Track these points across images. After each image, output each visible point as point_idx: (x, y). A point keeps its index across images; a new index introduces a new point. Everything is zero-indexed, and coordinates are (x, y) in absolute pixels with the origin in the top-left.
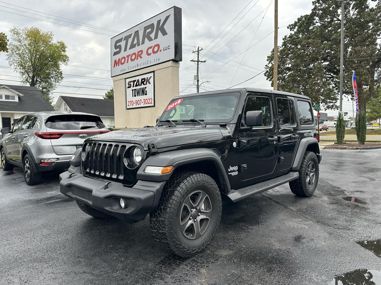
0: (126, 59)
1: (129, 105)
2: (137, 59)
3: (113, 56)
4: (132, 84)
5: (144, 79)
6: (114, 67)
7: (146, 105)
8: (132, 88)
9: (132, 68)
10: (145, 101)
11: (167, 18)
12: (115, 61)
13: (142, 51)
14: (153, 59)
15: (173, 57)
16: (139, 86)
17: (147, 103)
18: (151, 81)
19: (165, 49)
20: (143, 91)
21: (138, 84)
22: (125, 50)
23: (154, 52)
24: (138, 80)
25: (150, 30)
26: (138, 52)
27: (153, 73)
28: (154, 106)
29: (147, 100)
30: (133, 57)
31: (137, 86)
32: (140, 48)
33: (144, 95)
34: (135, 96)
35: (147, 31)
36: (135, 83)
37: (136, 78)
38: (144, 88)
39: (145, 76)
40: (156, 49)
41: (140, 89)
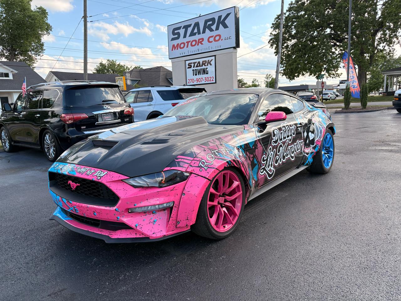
0: (186, 44)
1: (190, 82)
2: (198, 45)
3: (171, 41)
4: (192, 65)
5: (206, 61)
6: (172, 50)
7: (207, 82)
8: (192, 68)
9: (192, 52)
10: (206, 79)
11: (228, 15)
12: (174, 46)
13: (203, 39)
14: (214, 46)
15: (234, 45)
16: (200, 66)
17: (208, 80)
18: (213, 62)
19: (226, 39)
20: (204, 71)
21: (199, 65)
22: (185, 37)
23: (215, 40)
24: (199, 62)
25: (211, 22)
26: (199, 40)
27: (214, 57)
28: (216, 83)
29: (208, 78)
30: (194, 43)
31: (198, 67)
32: (201, 36)
33: (205, 74)
34: (195, 75)
35: (208, 23)
36: (196, 64)
37: (197, 61)
38: (205, 68)
39: (207, 59)
40: (217, 38)
41: (201, 69)
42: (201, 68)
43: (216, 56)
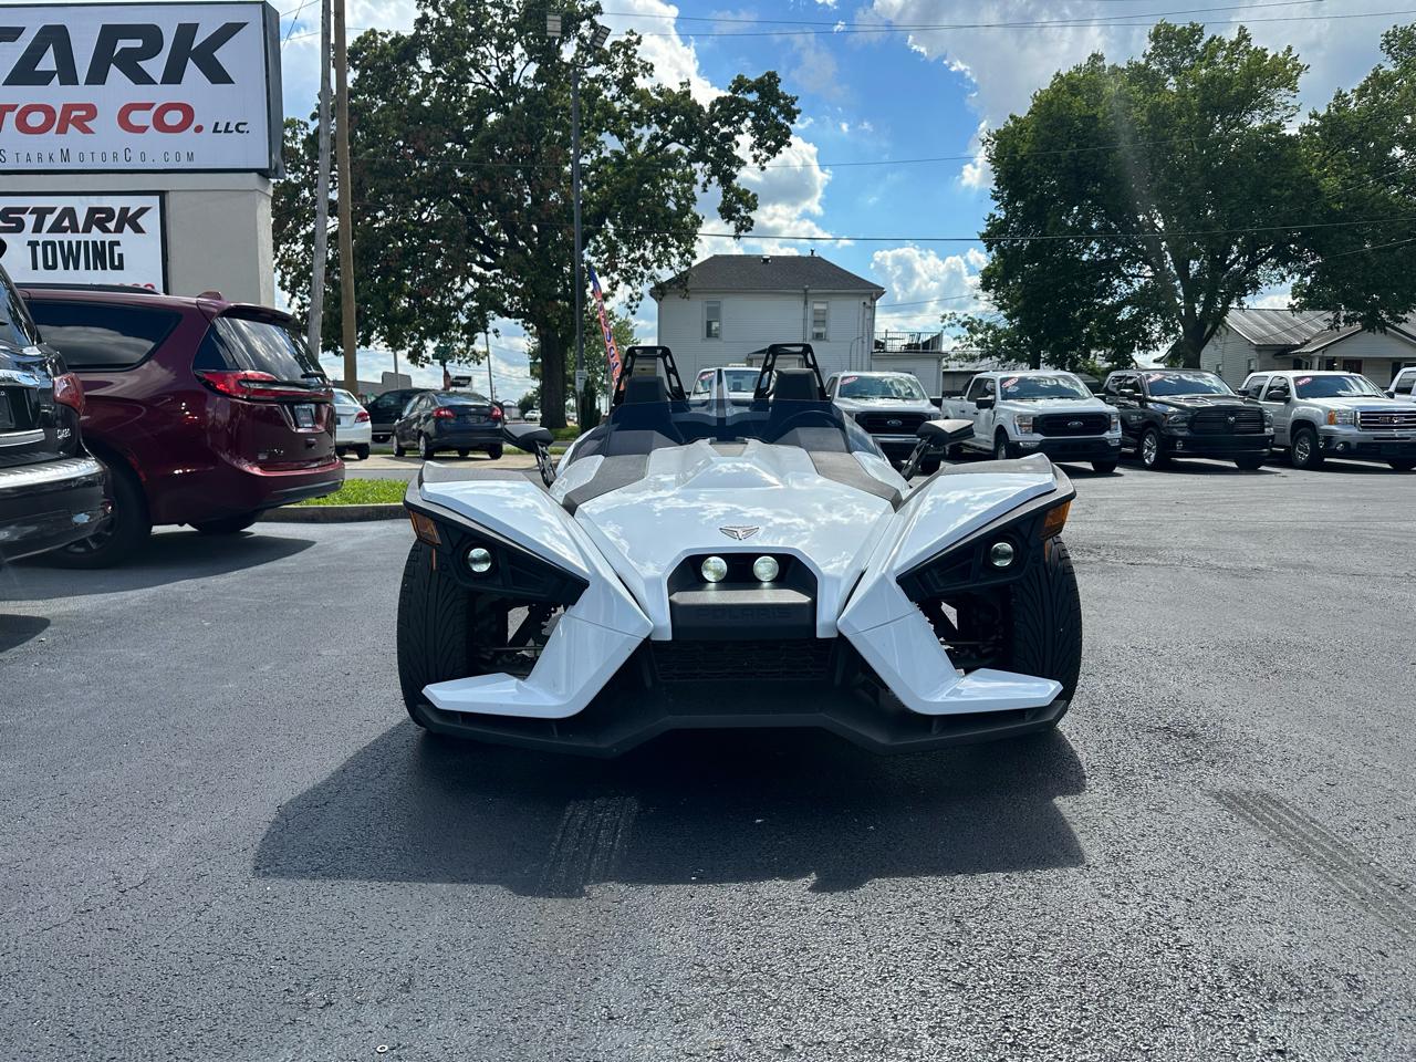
2: (62, 130)
4: (30, 220)
5: (109, 212)
8: (28, 234)
9: (29, 160)
11: (230, 30)
13: (91, 111)
14: (155, 148)
15: (261, 162)
16: (75, 231)
18: (150, 222)
19: (221, 127)
20: (99, 255)
21: (66, 223)
23: (160, 126)
24: (69, 212)
25: (136, 43)
26: (68, 108)
27: (158, 197)
30: (36, 119)
31: (64, 230)
32: (81, 93)
33: (104, 268)
34: (47, 267)
35: (122, 44)
36: (50, 220)
37: (60, 203)
38: (103, 243)
39: (116, 203)
40: (174, 118)
41: (79, 243)
42: (82, 237)
43: (171, 201)
